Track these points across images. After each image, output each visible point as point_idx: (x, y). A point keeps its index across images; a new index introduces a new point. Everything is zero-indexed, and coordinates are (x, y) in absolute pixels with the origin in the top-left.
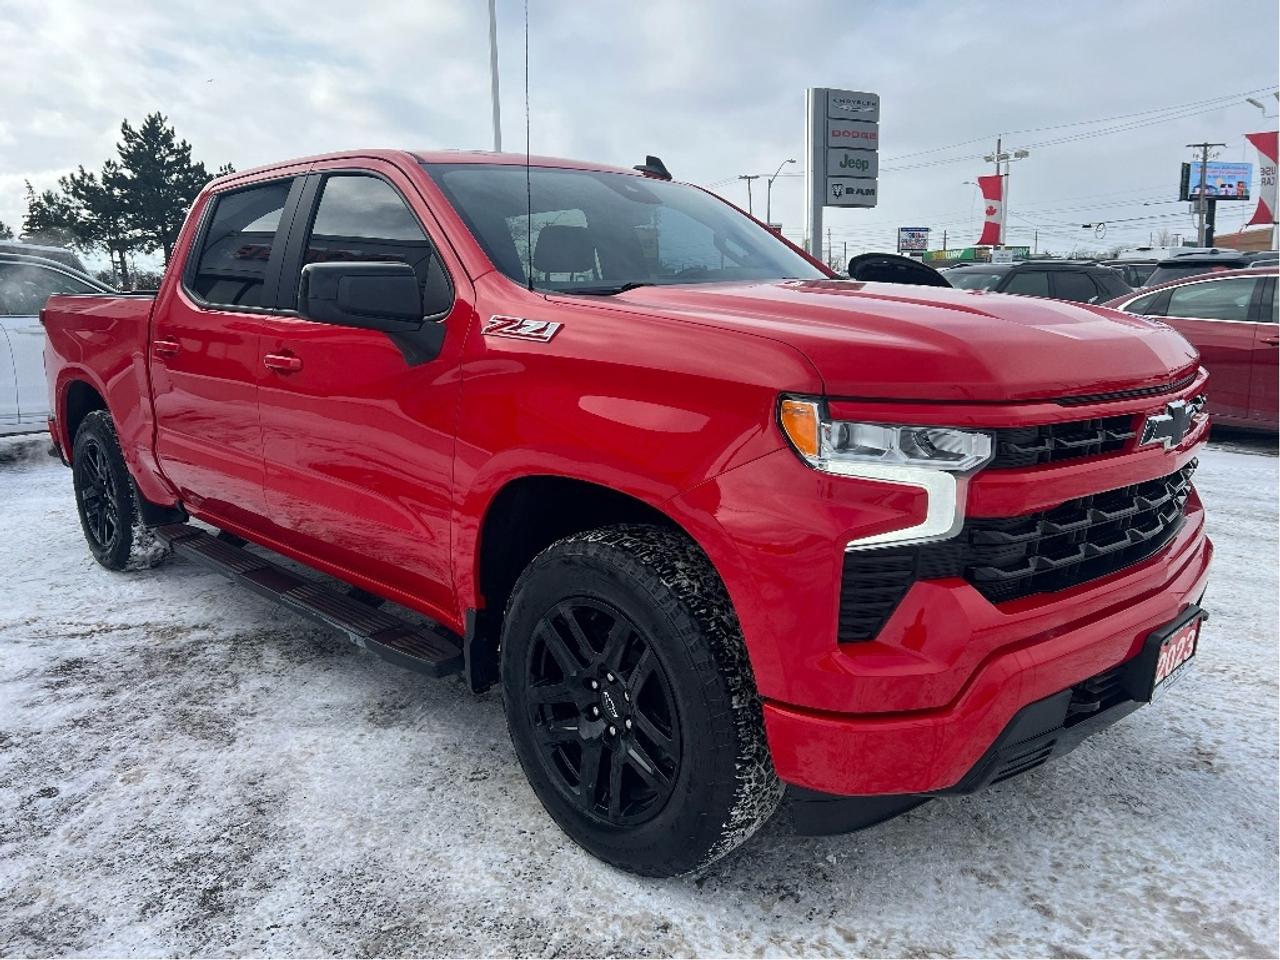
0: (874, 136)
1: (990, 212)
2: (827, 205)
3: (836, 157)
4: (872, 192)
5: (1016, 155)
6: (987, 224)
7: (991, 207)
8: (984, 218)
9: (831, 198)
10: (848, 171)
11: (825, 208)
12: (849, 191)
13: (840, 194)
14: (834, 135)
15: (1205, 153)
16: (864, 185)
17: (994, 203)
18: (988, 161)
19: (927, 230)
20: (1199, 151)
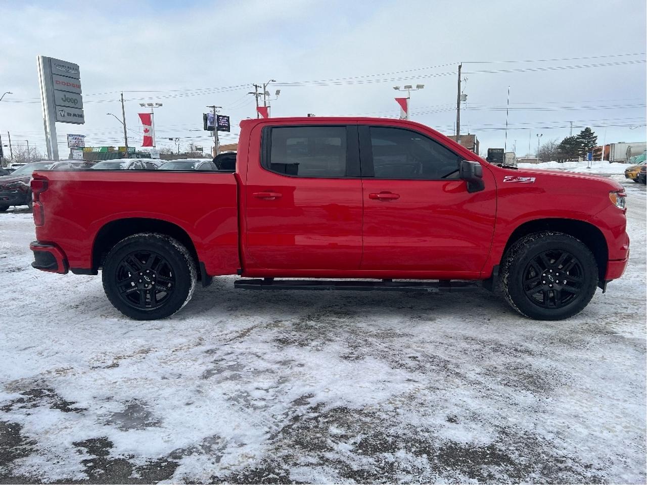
0: (79, 86)
1: (146, 131)
2: (58, 121)
3: (59, 95)
4: (82, 116)
5: (156, 104)
6: (145, 137)
7: (146, 129)
8: (143, 134)
9: (59, 118)
10: (67, 104)
11: (56, 123)
12: (69, 114)
13: (64, 115)
14: (56, 83)
15: (214, 110)
16: (77, 112)
17: (148, 127)
18: (142, 106)
19: (83, 136)
20: (212, 109)
